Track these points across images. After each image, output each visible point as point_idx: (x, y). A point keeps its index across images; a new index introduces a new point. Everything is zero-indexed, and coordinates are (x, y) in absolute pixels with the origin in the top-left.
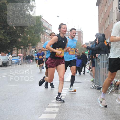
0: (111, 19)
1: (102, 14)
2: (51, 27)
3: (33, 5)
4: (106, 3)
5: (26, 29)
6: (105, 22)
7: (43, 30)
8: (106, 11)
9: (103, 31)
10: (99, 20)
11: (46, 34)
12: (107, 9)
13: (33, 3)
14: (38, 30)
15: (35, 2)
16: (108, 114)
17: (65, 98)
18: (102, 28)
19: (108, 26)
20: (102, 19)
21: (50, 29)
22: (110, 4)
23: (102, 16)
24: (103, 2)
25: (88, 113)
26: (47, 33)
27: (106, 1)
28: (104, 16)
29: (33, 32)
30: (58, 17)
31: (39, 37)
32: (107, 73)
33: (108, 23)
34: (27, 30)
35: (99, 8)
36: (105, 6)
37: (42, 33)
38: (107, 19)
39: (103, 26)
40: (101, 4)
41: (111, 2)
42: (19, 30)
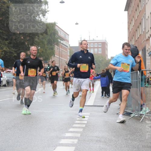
0: (144, 27)
1: (132, 20)
2: (68, 37)
3: (46, 9)
4: (137, 7)
5: (36, 40)
6: (136, 30)
7: (58, 41)
8: (137, 17)
9: (134, 42)
10: (128, 29)
11: (62, 46)
12: (138, 14)
13: (45, 7)
14: (52, 40)
15: (48, 5)
16: (139, 147)
17: (86, 126)
18: (132, 38)
19: (140, 36)
20: (132, 27)
21: (67, 39)
22: (142, 8)
23: (132, 23)
24: (134, 5)
25: (115, 145)
26: (63, 44)
27: (137, 5)
28: (135, 24)
29: (46, 43)
30: (77, 24)
31: (52, 49)
32: (138, 95)
33: (139, 32)
34: (38, 40)
35: (128, 13)
36: (136, 10)
37: (56, 44)
38: (138, 27)
39: (134, 36)
40: (131, 9)
41: (144, 6)
42: (28, 41)
